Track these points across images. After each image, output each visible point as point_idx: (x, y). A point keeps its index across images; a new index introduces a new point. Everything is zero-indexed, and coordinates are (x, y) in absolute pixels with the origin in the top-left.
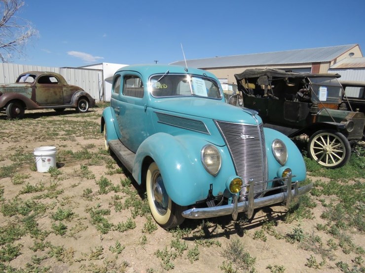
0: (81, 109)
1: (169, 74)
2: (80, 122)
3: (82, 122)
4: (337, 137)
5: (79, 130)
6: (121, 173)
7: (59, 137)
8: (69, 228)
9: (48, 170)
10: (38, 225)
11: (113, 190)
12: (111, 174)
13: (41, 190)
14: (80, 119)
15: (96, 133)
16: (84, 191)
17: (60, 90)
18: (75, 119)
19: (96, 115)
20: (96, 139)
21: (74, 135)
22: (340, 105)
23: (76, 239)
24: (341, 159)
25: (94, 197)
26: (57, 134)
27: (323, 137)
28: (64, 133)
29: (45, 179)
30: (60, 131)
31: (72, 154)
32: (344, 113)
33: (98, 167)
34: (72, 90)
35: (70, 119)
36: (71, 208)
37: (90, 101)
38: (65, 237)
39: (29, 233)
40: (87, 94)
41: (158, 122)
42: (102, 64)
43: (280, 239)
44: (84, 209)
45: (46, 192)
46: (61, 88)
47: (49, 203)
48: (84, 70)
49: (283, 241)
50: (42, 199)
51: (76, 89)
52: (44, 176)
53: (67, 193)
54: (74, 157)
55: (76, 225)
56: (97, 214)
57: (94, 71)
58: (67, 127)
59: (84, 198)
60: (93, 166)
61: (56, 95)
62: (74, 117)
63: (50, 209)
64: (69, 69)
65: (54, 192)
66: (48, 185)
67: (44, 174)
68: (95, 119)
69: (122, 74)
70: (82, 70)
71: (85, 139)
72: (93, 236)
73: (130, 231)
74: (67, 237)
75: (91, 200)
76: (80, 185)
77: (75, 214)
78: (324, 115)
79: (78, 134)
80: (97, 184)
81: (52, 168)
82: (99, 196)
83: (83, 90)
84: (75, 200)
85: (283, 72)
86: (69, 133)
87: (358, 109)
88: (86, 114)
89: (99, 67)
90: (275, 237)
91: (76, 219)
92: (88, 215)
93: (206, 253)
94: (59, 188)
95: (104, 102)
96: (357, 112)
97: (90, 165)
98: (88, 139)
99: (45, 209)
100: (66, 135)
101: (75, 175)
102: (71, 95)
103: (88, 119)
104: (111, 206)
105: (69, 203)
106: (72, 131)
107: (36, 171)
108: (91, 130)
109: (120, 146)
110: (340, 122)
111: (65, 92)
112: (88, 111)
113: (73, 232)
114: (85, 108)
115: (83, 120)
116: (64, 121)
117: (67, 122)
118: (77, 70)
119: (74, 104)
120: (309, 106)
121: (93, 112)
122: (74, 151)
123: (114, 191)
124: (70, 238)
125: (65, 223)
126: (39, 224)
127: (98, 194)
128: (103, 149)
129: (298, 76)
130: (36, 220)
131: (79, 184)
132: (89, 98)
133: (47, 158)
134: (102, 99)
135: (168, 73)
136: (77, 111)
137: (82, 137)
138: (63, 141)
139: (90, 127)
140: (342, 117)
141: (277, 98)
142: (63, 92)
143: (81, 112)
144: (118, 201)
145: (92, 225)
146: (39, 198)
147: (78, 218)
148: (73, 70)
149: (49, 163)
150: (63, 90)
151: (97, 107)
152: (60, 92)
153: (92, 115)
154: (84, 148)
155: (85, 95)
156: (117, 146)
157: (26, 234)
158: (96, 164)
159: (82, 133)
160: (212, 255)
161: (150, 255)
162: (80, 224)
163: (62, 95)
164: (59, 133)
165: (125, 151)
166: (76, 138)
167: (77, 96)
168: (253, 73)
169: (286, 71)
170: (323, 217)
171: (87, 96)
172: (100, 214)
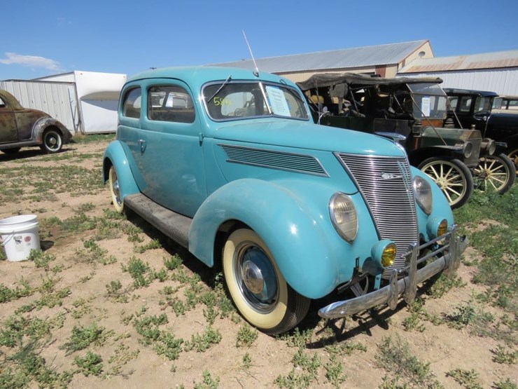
0: (49, 146)
1: (231, 82)
2: (54, 168)
3: (59, 168)
4: (453, 166)
5: (57, 181)
6: (157, 248)
7: (25, 196)
8: (105, 358)
9: (28, 255)
10: (44, 361)
11: (156, 278)
12: (143, 251)
13: (27, 294)
14: (51, 164)
15: (88, 185)
16: (107, 286)
17: (10, 117)
18: (44, 165)
19: (77, 156)
20: (92, 194)
21: (52, 191)
22: (445, 121)
23: (125, 377)
24: (461, 196)
25: (127, 295)
26: (21, 192)
27: (434, 166)
28: (32, 188)
29: (26, 273)
30: (24, 186)
31: (60, 223)
32: (457, 131)
33: (113, 241)
34: (30, 117)
35: (35, 164)
36: (95, 319)
37: (64, 133)
38: (105, 378)
39: (33, 381)
40: (57, 122)
41: (227, 161)
42: (73, 73)
43: (439, 324)
44: (118, 319)
45: (37, 296)
46: (12, 113)
47: (52, 317)
48: (43, 84)
49: (444, 327)
50: (34, 311)
51: (38, 115)
52: (23, 267)
53: (77, 294)
54: (66, 228)
55: (116, 351)
56: (146, 324)
57: (61, 85)
58: (35, 178)
59: (110, 298)
60: (105, 241)
61: (4, 125)
62: (41, 160)
63: (56, 327)
64: (18, 83)
65: (53, 294)
66: (37, 283)
67: (23, 264)
68: (78, 161)
69: (144, 85)
70: (40, 84)
71: (73, 195)
72: (154, 366)
73: (215, 348)
74: (108, 377)
75: (126, 302)
76: (94, 276)
77: (107, 330)
78: (430, 136)
79: (58, 189)
80: (125, 271)
81: (34, 251)
82: (137, 292)
83: (50, 117)
84: (96, 304)
85: (369, 76)
86: (40, 187)
87: (474, 126)
88: (61, 155)
89: (69, 78)
90: (432, 322)
91: (111, 339)
92: (130, 329)
93: (350, 366)
94: (59, 287)
95: (83, 134)
96: (473, 130)
97: (99, 239)
98: (77, 195)
99: (48, 330)
100: (37, 192)
101: (79, 259)
102: (30, 126)
103: (67, 163)
104: (163, 306)
105: (87, 310)
106: (46, 184)
107: (4, 260)
108: (78, 180)
109: (149, 204)
110: (454, 145)
111: (20, 120)
112: (61, 150)
113: (114, 364)
114: (56, 146)
115: (59, 165)
116: (25, 169)
117: (31, 170)
118: (31, 84)
119: (38, 140)
120: (410, 125)
121: (71, 152)
122: (62, 218)
123: (158, 280)
124: (114, 377)
125: (93, 350)
126: (47, 360)
127: (133, 288)
128: (111, 209)
129: (393, 82)
130: (36, 351)
131: (92, 274)
132: (61, 129)
133: (24, 236)
134: (79, 130)
135: (230, 79)
136: (43, 151)
137: (67, 194)
138: (36, 203)
139: (76, 176)
140: (455, 137)
141: (363, 115)
142: (15, 120)
143: (51, 152)
144: (173, 296)
145: (145, 346)
146: (30, 309)
147: (116, 338)
148: (25, 83)
149: (29, 244)
150: (16, 117)
151: (73, 142)
152: (10, 121)
153: (71, 156)
154: (77, 212)
155: (54, 124)
156: (143, 203)
157: (29, 384)
158: (109, 236)
159: (64, 186)
160: (361, 368)
161: (266, 385)
162: (123, 348)
163: (14, 126)
164: (24, 189)
165: (161, 211)
166: (58, 195)
167: (40, 126)
168: (325, 80)
169: (372, 76)
170: (475, 281)
171: (58, 125)
172: (151, 323)
